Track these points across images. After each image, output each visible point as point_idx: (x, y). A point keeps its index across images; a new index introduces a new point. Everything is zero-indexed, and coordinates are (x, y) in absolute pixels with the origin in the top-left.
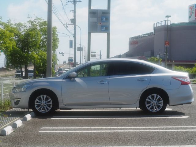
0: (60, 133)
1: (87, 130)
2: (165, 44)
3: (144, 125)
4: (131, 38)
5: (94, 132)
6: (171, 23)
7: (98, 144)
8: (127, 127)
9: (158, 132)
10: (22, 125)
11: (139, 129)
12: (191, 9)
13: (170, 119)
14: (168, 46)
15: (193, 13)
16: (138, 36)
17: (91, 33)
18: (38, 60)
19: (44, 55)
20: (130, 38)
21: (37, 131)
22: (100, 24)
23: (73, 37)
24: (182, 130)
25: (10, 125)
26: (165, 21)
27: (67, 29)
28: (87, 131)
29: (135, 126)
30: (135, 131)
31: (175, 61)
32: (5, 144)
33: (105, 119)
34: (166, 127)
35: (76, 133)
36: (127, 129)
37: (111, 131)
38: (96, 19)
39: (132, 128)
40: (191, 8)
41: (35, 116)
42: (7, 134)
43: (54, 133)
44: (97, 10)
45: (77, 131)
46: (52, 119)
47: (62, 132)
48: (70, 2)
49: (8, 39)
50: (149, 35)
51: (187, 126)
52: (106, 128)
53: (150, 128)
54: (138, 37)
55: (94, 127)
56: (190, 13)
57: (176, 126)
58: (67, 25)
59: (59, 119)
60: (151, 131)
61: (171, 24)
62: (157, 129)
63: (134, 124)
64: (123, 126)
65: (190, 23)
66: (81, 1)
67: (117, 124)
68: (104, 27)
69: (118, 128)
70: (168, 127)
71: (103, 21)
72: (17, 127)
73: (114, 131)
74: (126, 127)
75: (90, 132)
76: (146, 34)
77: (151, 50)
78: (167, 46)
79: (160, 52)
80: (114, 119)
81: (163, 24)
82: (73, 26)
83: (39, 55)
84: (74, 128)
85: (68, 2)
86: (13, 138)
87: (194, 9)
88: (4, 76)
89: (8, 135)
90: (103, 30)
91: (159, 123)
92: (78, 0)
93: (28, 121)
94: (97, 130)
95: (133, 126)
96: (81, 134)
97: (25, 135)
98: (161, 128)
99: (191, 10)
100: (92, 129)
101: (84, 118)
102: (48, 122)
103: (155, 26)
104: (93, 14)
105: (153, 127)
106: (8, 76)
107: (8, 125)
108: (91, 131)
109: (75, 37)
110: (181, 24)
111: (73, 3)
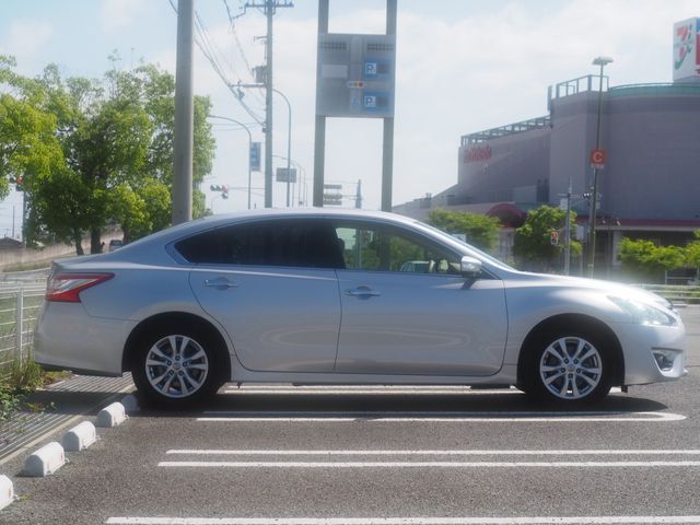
0: (233, 470)
1: (329, 460)
2: (592, 161)
3: (531, 446)
4: (466, 137)
5: (354, 469)
6: (610, 86)
7: (373, 509)
8: (472, 452)
9: (580, 468)
10: (95, 440)
11: (514, 458)
12: (680, 37)
13: (620, 424)
14: (602, 167)
15: (689, 51)
16: (492, 131)
17: (327, 119)
18: (141, 213)
19: (162, 194)
20: (462, 138)
21: (151, 463)
22: (361, 85)
23: (264, 130)
24: (666, 464)
25: (55, 438)
26: (590, 77)
27: (243, 104)
28: (331, 465)
29: (497, 448)
30: (499, 464)
31: (625, 222)
32: (44, 506)
33: (391, 422)
34: (608, 452)
35: (292, 469)
36: (469, 458)
37: (414, 464)
38: (345, 67)
39: (487, 456)
40: (682, 31)
41: (139, 409)
42: (45, 473)
43: (212, 468)
44: (350, 37)
45: (295, 464)
46: (199, 419)
47: (240, 468)
48: (254, 6)
49: (35, 138)
50: (532, 128)
51: (681, 448)
52: (395, 452)
53: (551, 455)
54: (491, 136)
55: (353, 449)
56: (678, 50)
57: (642, 448)
58: (242, 89)
59: (226, 423)
60: (557, 464)
61: (610, 90)
62: (577, 458)
63: (494, 440)
64: (456, 446)
65: (679, 86)
66: (291, 5)
67: (435, 439)
68: (374, 98)
69: (440, 455)
70: (614, 452)
71: (370, 76)
72: (81, 447)
73: (426, 464)
74: (468, 452)
75: (342, 468)
76: (520, 125)
77: (539, 181)
78: (598, 166)
79: (570, 189)
80: (423, 423)
81: (583, 88)
82: (264, 91)
83: (142, 197)
84: (280, 452)
85: (247, 5)
86: (68, 487)
87: (694, 37)
88: (12, 270)
89: (49, 476)
90: (369, 109)
91: (584, 437)
92: (282, 1)
93: (116, 427)
94: (364, 460)
95: (492, 448)
96: (310, 475)
97: (108, 475)
98: (592, 455)
99: (683, 39)
100: (346, 456)
101: (314, 419)
102: (188, 431)
103: (554, 96)
104: (334, 49)
105: (563, 452)
106: (26, 268)
107: (46, 442)
108: (343, 465)
109: (268, 130)
110: (647, 89)
111: (263, 9)
